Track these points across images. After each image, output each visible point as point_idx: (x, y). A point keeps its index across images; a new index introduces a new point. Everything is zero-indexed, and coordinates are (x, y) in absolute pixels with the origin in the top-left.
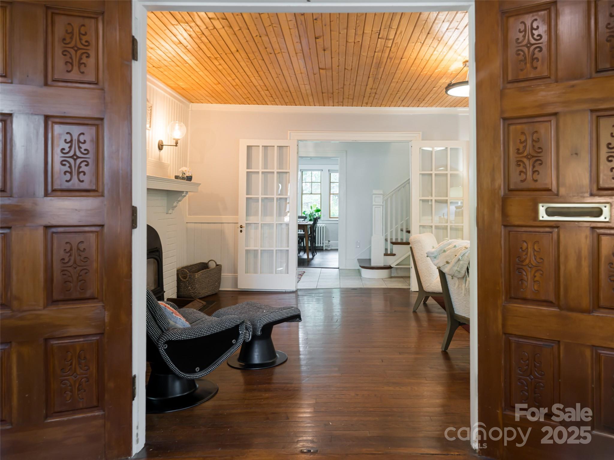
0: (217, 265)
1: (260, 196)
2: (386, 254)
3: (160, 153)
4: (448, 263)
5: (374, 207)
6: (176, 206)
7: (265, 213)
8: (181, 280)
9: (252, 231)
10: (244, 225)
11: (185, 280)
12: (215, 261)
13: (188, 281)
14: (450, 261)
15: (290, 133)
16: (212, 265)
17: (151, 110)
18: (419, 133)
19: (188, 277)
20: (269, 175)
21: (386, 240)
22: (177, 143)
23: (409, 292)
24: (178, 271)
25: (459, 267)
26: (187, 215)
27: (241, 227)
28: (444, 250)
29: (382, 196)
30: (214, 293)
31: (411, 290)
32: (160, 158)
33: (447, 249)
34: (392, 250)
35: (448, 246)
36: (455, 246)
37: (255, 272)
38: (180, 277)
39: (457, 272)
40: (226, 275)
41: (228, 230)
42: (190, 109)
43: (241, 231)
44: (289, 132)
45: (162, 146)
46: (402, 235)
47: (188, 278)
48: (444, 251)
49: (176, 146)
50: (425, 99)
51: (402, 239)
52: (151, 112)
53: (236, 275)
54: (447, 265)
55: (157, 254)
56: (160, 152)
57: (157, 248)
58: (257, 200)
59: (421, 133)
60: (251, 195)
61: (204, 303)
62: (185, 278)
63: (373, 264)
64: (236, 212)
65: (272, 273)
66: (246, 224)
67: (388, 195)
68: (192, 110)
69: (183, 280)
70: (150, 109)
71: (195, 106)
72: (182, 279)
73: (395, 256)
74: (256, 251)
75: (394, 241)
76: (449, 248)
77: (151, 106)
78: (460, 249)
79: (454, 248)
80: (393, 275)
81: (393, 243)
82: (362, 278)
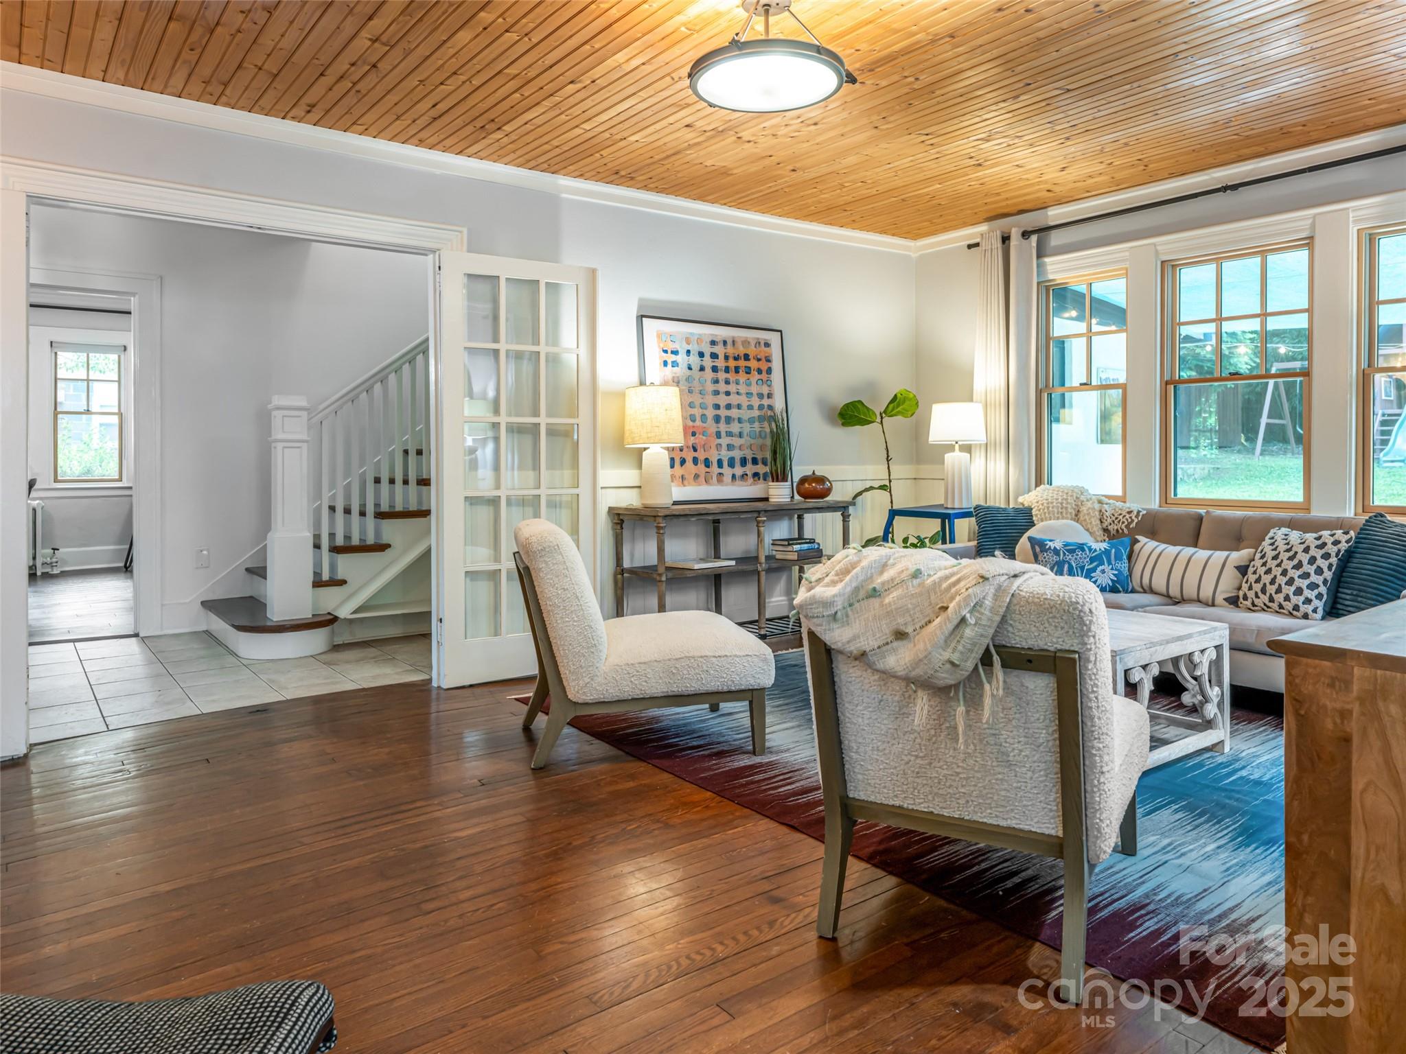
2: (318, 583)
4: (900, 635)
5: (280, 446)
14: (909, 630)
18: (460, 232)
21: (317, 546)
23: (429, 691)
25: (960, 648)
28: (874, 589)
29: (304, 414)
31: (435, 684)
33: (883, 584)
34: (333, 567)
35: (882, 573)
36: (917, 574)
39: (948, 666)
48: (874, 593)
54: (895, 644)
59: (465, 230)
63: (276, 614)
67: (321, 411)
73: (344, 587)
75: (340, 541)
76: (893, 580)
78: (944, 585)
79: (916, 582)
80: (338, 641)
81: (335, 550)
82: (245, 662)
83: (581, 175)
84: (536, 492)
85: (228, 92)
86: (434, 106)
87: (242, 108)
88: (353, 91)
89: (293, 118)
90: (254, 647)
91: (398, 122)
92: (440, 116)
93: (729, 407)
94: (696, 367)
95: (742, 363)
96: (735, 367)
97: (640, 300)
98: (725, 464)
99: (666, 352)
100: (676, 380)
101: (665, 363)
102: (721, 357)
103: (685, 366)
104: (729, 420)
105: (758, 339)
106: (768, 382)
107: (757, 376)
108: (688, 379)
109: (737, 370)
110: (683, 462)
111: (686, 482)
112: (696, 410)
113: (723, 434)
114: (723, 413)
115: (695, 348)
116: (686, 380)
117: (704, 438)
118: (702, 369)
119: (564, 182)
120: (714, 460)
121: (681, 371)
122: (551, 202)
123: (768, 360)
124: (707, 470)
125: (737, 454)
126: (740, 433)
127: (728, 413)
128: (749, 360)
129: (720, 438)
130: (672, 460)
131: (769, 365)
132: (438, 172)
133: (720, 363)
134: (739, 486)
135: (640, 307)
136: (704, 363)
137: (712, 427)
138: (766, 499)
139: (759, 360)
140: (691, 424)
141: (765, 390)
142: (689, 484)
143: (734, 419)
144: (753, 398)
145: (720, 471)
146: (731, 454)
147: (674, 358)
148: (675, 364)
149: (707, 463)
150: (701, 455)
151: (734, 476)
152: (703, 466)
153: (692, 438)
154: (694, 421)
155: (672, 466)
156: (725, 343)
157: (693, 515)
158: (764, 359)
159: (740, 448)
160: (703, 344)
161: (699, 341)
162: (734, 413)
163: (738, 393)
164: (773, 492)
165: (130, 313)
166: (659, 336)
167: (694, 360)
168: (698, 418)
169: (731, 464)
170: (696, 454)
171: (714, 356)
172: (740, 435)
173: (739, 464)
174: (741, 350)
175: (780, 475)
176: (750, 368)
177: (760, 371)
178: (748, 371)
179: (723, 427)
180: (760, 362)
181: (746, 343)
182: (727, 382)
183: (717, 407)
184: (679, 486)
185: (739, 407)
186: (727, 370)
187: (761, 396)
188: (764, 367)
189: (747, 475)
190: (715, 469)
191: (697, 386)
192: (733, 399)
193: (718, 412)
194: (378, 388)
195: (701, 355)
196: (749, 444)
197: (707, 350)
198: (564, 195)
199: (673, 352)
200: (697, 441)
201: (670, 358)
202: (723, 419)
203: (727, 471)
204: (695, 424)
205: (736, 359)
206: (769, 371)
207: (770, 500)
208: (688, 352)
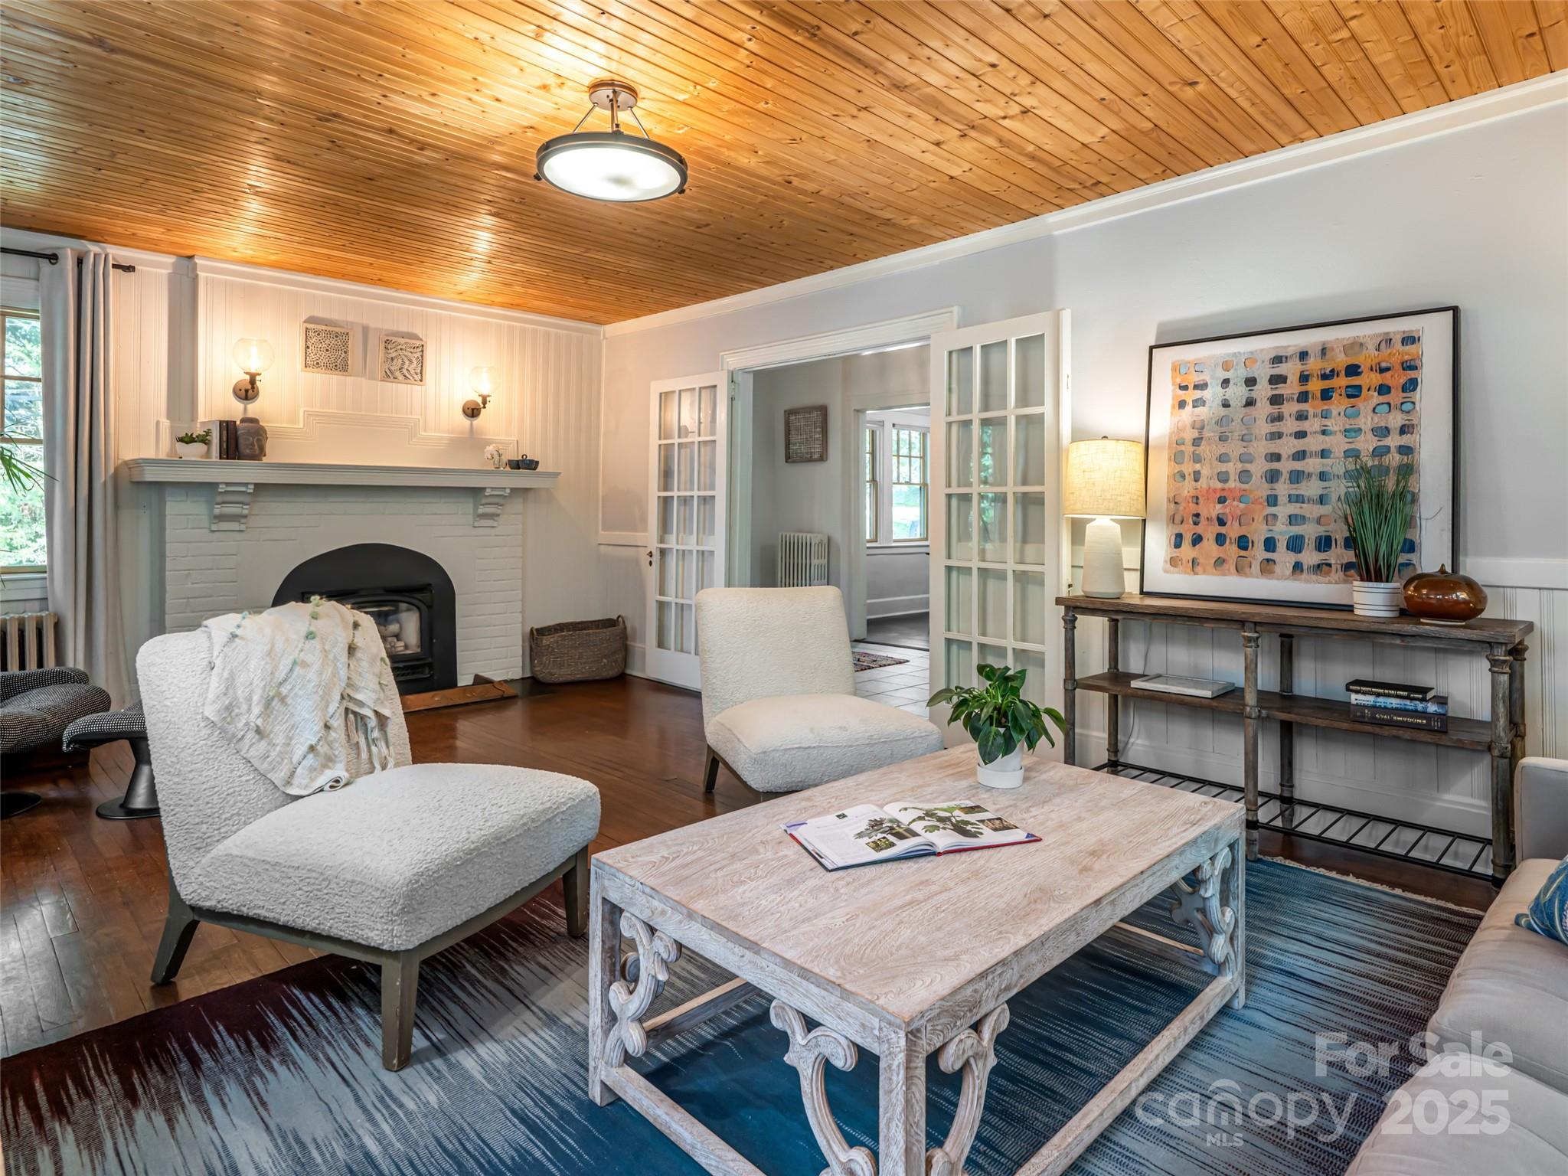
1: (676, 494)
6: (494, 515)
7: (682, 528)
10: (654, 552)
15: (723, 356)
17: (421, 352)
18: (952, 312)
22: (484, 403)
26: (600, 531)
27: (651, 554)
37: (682, 650)
42: (603, 337)
43: (651, 563)
44: (720, 355)
49: (484, 407)
52: (421, 356)
56: (472, 421)
60: (667, 491)
66: (660, 549)
77: (422, 346)
93: (1300, 455)
94: (1237, 402)
95: (1342, 381)
96: (1323, 391)
98: (1282, 545)
99: (1184, 388)
100: (1198, 425)
101: (1182, 404)
102: (1293, 378)
103: (1218, 401)
104: (1296, 477)
105: (1388, 333)
106: (1408, 407)
107: (1376, 398)
108: (1220, 422)
109: (1326, 395)
110: (1197, 540)
111: (1198, 569)
112: (1231, 464)
113: (1282, 499)
114: (1286, 466)
115: (1238, 374)
116: (1217, 423)
117: (1242, 505)
118: (1250, 403)
119: (1053, 218)
120: (1259, 538)
121: (1209, 412)
123: (1410, 366)
124: (1243, 553)
125: (1310, 532)
126: (1321, 497)
127: (1298, 466)
128: (1359, 374)
129: (1275, 505)
130: (1179, 537)
131: (1412, 374)
133: (1291, 388)
134: (1307, 581)
135: (1156, 335)
136: (1254, 395)
137: (1262, 489)
138: (1349, 609)
139: (1382, 370)
140: (1219, 485)
141: (1396, 420)
142: (1205, 572)
143: (1309, 475)
144: (1362, 437)
145: (1269, 555)
146: (1296, 530)
147: (1198, 394)
148: (1198, 403)
149: (1243, 543)
150: (1233, 531)
151: (1298, 567)
152: (1235, 547)
153: (1219, 506)
154: (1226, 481)
155: (1178, 545)
156: (1303, 355)
158: (1398, 367)
159: (1319, 521)
160: (1257, 366)
161: (1250, 360)
162: (1312, 465)
163: (1324, 432)
166: (1176, 369)
167: (1237, 393)
168: (1233, 476)
169: (1295, 544)
170: (1222, 530)
171: (1277, 380)
172: (1322, 500)
173: (1312, 545)
174: (1341, 360)
176: (1359, 388)
177: (1384, 390)
178: (1354, 392)
179: (1282, 488)
180: (1388, 374)
181: (1357, 345)
182: (1301, 417)
183: (1276, 457)
184: (1186, 573)
185: (1324, 454)
186: (1303, 397)
187: (1383, 432)
188: (1396, 379)
189: (1330, 565)
190: (1259, 553)
191: (1236, 428)
192: (1313, 443)
193: (1275, 465)
195: (1251, 382)
196: (1338, 515)
197: (1263, 373)
198: (1057, 233)
199: (1196, 387)
200: (1228, 510)
201: (1191, 395)
202: (1285, 475)
203: (1284, 558)
204: (1227, 486)
205: (1324, 377)
206: (1412, 385)
207: (1357, 612)
208: (1226, 382)
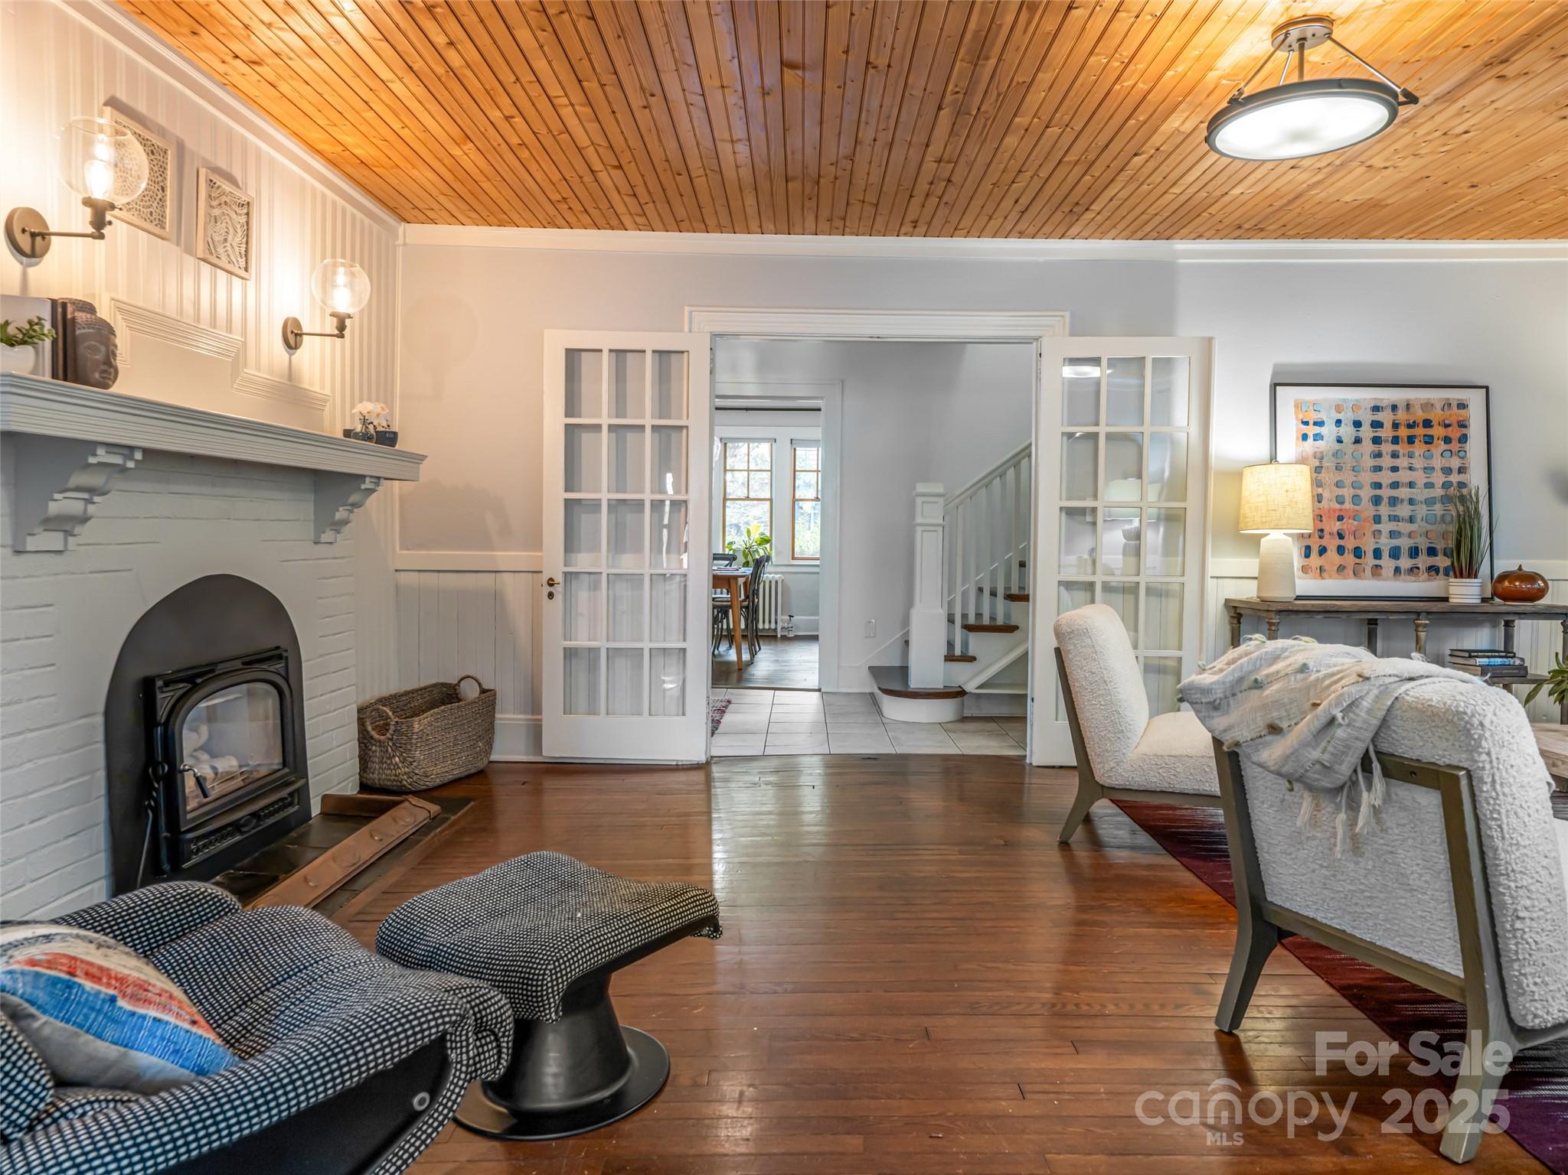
0: (483, 691)
1: (605, 496)
2: (950, 658)
3: (293, 357)
4: (1274, 729)
5: (919, 529)
6: (345, 522)
7: (619, 542)
8: (372, 738)
9: (583, 596)
10: (559, 578)
11: (382, 738)
12: (477, 681)
13: (391, 739)
14: (1284, 725)
15: (691, 313)
16: (470, 691)
17: (247, 214)
18: (1062, 316)
19: (392, 728)
20: (630, 436)
21: (951, 620)
22: (341, 328)
23: (1023, 766)
24: (360, 710)
25: (1330, 748)
26: (398, 549)
27: (551, 583)
28: (1256, 681)
29: (941, 500)
30: (472, 771)
31: (1028, 761)
32: (291, 374)
33: (1267, 676)
34: (965, 644)
35: (1271, 664)
36: (1304, 668)
37: (593, 711)
38: (369, 728)
39: (1318, 767)
40: (509, 718)
41: (515, 590)
42: (400, 241)
43: (551, 595)
44: (687, 309)
45: (299, 335)
46: (993, 607)
47: (391, 731)
48: (1257, 685)
49: (342, 336)
50: (1092, 208)
51: (993, 618)
52: (247, 223)
53: (539, 717)
54: (1269, 738)
55: (279, 666)
56: (291, 355)
57: (278, 648)
58: (595, 505)
59: (1067, 314)
60: (579, 491)
61: (435, 808)
62: (383, 729)
63: (914, 684)
64: (535, 541)
65: (640, 714)
66: (565, 574)
67: (956, 498)
68: (405, 244)
69: (376, 736)
70: (245, 211)
71: (415, 233)
72: (373, 733)
73: (974, 663)
74: (593, 652)
75: (972, 620)
76: (1278, 672)
77: (248, 203)
78: (1327, 682)
79: (1300, 676)
80: (967, 713)
81: (968, 628)
82: (885, 720)
83: (1200, 236)
84: (1135, 579)
85: (848, 224)
86: (1016, 202)
87: (863, 234)
88: (942, 205)
89: (905, 234)
90: (897, 710)
91: (992, 221)
92: (1026, 209)
93: (1395, 485)
94: (1348, 439)
95: (1420, 431)
96: (1409, 437)
97: (1275, 366)
98: (1386, 554)
99: (1306, 423)
100: (1318, 456)
101: (1305, 437)
102: (1388, 425)
103: (1333, 438)
104: (1394, 501)
105: (1448, 399)
106: (1462, 454)
107: (1443, 446)
108: (1335, 454)
109: (1411, 440)
110: (1323, 551)
111: (1325, 575)
112: (1345, 490)
113: (1385, 518)
114: (1386, 493)
115: (1348, 417)
116: (1333, 455)
117: (1356, 523)
118: (1358, 441)
119: (1180, 246)
120: (1369, 549)
121: (1326, 445)
122: (1167, 270)
123: (1463, 425)
124: (1358, 561)
125: (1405, 543)
126: (1411, 517)
127: (1394, 493)
128: (1431, 427)
129: (1379, 523)
130: (1308, 548)
131: (1464, 431)
132: (1041, 259)
133: (1386, 433)
134: (1405, 581)
135: (1275, 374)
136: (1360, 434)
137: (1368, 510)
138: (1446, 599)
139: (1447, 426)
140: (1338, 506)
141: (1455, 463)
142: (1330, 577)
143: (1402, 501)
144: (1435, 474)
145: (1377, 562)
146: (1395, 542)
147: (1317, 430)
148: (1318, 437)
149: (1358, 553)
150: (1350, 543)
151: (1397, 570)
152: (1352, 556)
153: (1338, 523)
154: (1342, 503)
155: (1307, 556)
156: (1394, 408)
157: (1319, 612)
158: (1456, 425)
159: (1410, 535)
160: (1361, 411)
161: (1355, 407)
162: (1403, 493)
163: (1410, 469)
164: (1453, 590)
165: (820, 410)
166: (1298, 406)
167: (1347, 432)
168: (1348, 500)
169: (1395, 554)
170: (1342, 542)
171: (1377, 425)
172: (1411, 520)
173: (1406, 554)
174: (1420, 415)
175: (1466, 569)
176: (1432, 437)
177: (1447, 440)
178: (1429, 440)
179: (1384, 510)
180: (1450, 429)
181: (1427, 406)
182: (1395, 455)
183: (1378, 486)
184: (1315, 578)
185: (1411, 485)
186: (1395, 440)
187: (1447, 471)
188: (1455, 433)
189: (1418, 568)
190: (1369, 561)
191: (1348, 461)
192: (1404, 476)
193: (1378, 492)
194: (1011, 472)
195: (1357, 424)
196: (1424, 530)
197: (1367, 418)
198: (1181, 261)
199: (1315, 424)
200: (1345, 527)
201: (1312, 430)
202: (1385, 501)
203: (1387, 563)
204: (1343, 507)
205: (1409, 426)
206: (1463, 439)
207: (1453, 600)
208: (1339, 422)
